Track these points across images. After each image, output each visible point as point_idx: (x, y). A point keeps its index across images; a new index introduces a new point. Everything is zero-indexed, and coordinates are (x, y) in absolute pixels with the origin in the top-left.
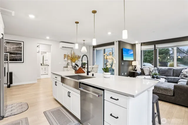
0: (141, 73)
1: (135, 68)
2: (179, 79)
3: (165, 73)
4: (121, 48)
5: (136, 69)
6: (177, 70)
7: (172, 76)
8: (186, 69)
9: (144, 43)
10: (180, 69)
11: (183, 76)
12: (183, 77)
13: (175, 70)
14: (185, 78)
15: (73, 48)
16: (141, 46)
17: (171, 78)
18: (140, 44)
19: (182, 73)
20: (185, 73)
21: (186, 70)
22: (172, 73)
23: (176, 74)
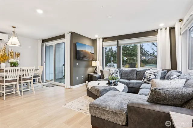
0: (100, 76)
1: (96, 69)
2: (142, 84)
3: (127, 76)
4: (74, 42)
5: (96, 71)
6: (140, 72)
7: (135, 79)
8: (149, 70)
9: (106, 38)
10: (143, 70)
11: (146, 79)
12: (146, 81)
13: (138, 71)
14: (147, 82)
15: (1, 40)
16: (103, 41)
17: (133, 83)
18: (102, 40)
19: (145, 75)
20: (148, 75)
21: (149, 72)
22: (135, 76)
23: (139, 76)
